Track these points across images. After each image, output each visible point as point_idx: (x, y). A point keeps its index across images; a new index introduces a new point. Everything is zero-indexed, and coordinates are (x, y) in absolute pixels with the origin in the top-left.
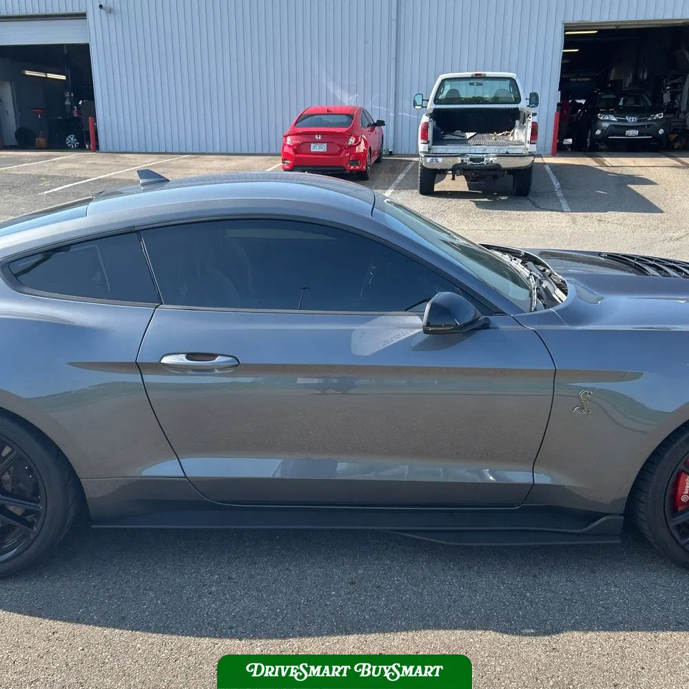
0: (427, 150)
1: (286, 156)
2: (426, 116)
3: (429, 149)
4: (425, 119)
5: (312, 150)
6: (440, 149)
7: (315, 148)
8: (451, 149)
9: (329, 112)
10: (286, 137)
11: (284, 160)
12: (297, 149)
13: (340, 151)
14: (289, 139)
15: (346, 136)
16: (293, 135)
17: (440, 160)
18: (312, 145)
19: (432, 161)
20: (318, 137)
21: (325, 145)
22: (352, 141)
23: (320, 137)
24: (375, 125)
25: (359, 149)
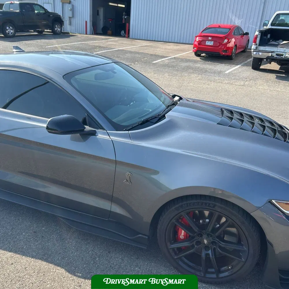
0: (255, 48)
1: (195, 46)
2: (258, 31)
3: (256, 48)
4: (257, 33)
5: (206, 44)
6: (262, 48)
7: (208, 43)
8: (268, 48)
9: (219, 27)
10: (196, 37)
11: (194, 47)
12: (200, 43)
13: (220, 45)
14: (197, 38)
15: (223, 38)
16: (199, 36)
17: (260, 53)
18: (207, 42)
19: (256, 54)
20: (210, 38)
21: (213, 42)
22: (226, 41)
23: (211, 38)
24: (244, 34)
25: (229, 45)
